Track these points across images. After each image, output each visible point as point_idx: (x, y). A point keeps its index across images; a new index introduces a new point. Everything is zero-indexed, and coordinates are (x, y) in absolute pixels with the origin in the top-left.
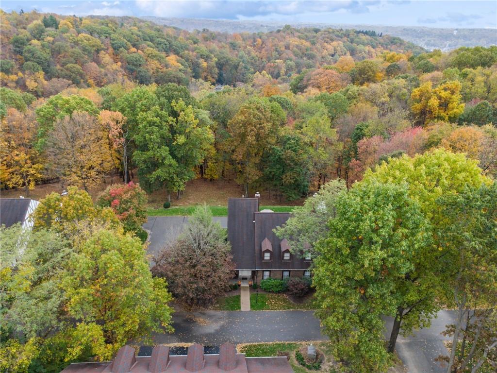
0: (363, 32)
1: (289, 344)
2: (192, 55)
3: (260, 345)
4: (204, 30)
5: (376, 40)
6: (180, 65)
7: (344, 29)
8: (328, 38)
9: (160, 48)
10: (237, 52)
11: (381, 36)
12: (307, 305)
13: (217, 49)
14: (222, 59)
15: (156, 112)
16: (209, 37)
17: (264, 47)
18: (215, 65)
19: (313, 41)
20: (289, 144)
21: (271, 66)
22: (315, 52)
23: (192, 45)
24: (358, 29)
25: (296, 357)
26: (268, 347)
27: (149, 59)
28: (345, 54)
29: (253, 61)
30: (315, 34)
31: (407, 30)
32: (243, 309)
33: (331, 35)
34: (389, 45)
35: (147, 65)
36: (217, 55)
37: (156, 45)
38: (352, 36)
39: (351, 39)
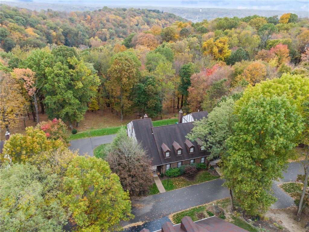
0: (152, 10)
1: (199, 207)
2: (45, 27)
3: (182, 212)
4: (49, 10)
5: (161, 15)
6: (37, 34)
7: (141, 9)
8: (132, 14)
9: (19, 23)
10: (75, 25)
11: (162, 13)
12: (197, 180)
13: (61, 23)
14: (66, 30)
15: (58, 66)
16: (54, 15)
17: (93, 21)
18: (62, 34)
19: (124, 16)
20: (149, 81)
21: (99, 33)
22: (126, 23)
23: (42, 20)
24: (149, 9)
25: (208, 214)
26: (188, 212)
27: (12, 31)
28: (144, 24)
29: (87, 30)
30: (124, 12)
31: (175, 9)
32: (161, 192)
33: (134, 12)
34: (168, 18)
35: (11, 36)
36: (62, 27)
37: (16, 21)
38: (146, 13)
39: (146, 15)
